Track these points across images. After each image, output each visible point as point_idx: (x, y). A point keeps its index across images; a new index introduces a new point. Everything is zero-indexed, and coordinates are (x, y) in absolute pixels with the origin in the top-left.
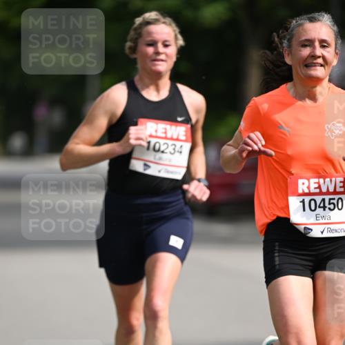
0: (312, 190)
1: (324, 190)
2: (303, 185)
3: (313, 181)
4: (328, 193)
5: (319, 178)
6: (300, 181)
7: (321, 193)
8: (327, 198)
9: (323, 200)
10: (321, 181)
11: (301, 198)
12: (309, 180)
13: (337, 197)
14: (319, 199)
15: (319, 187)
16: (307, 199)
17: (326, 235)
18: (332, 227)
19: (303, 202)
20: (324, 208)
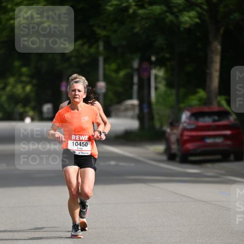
0: (77, 139)
1: (81, 139)
2: (73, 137)
3: (77, 136)
4: (82, 140)
5: (79, 135)
6: (73, 136)
7: (80, 140)
8: (82, 142)
9: (80, 143)
10: (80, 136)
11: (73, 141)
12: (76, 135)
13: (85, 142)
14: (79, 142)
15: (79, 138)
16: (75, 142)
17: (80, 154)
18: (83, 152)
19: (73, 143)
20: (81, 145)
